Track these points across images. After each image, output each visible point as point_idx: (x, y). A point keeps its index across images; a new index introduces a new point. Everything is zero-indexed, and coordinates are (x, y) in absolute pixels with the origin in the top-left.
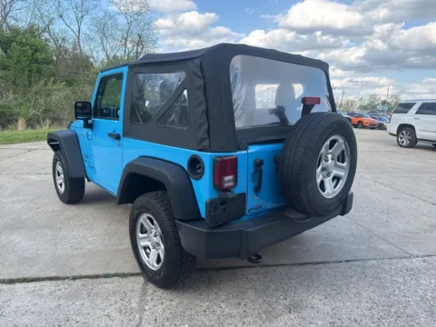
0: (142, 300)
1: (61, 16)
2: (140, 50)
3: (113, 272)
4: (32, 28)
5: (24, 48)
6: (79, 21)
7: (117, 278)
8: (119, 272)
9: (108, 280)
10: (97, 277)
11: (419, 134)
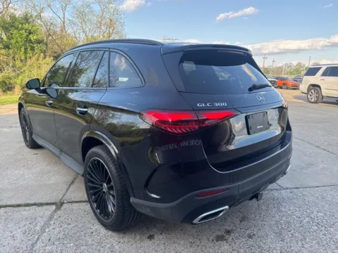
0: (46, 224)
1: (49, 6)
2: (111, 31)
3: (33, 202)
4: (26, 15)
5: (21, 32)
6: (64, 9)
7: (35, 206)
8: (37, 202)
9: (27, 208)
10: (19, 206)
11: (325, 92)
